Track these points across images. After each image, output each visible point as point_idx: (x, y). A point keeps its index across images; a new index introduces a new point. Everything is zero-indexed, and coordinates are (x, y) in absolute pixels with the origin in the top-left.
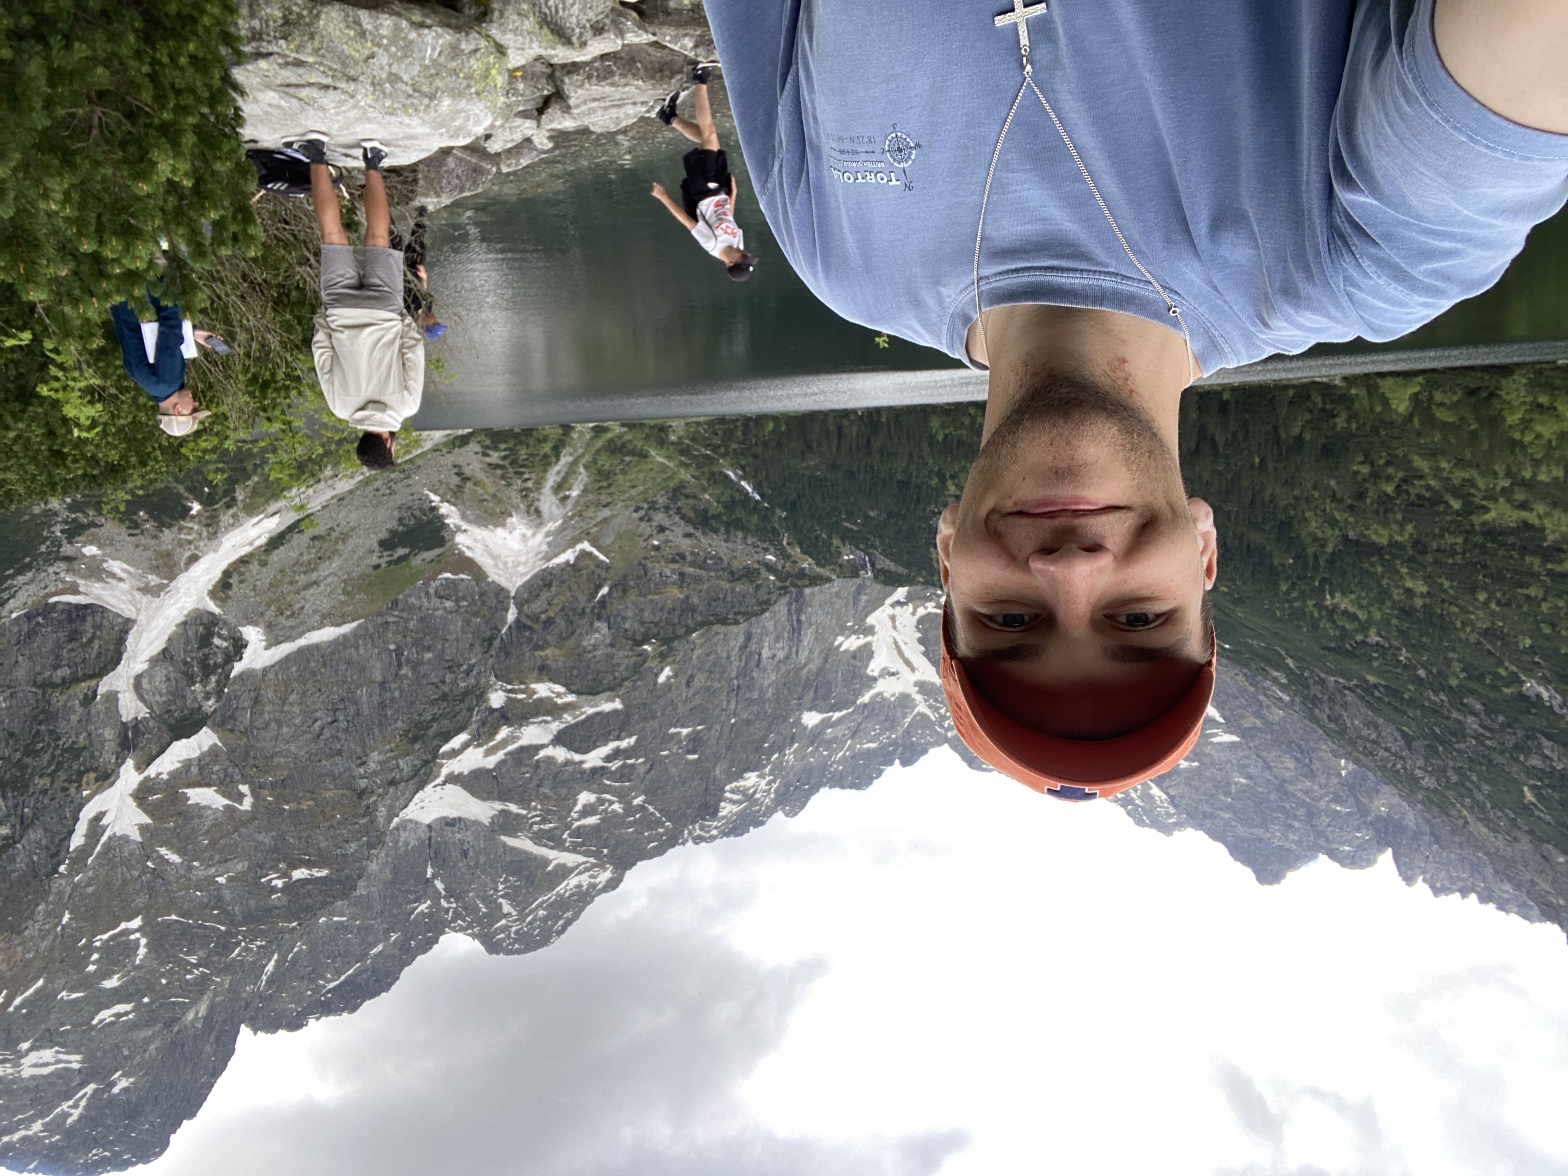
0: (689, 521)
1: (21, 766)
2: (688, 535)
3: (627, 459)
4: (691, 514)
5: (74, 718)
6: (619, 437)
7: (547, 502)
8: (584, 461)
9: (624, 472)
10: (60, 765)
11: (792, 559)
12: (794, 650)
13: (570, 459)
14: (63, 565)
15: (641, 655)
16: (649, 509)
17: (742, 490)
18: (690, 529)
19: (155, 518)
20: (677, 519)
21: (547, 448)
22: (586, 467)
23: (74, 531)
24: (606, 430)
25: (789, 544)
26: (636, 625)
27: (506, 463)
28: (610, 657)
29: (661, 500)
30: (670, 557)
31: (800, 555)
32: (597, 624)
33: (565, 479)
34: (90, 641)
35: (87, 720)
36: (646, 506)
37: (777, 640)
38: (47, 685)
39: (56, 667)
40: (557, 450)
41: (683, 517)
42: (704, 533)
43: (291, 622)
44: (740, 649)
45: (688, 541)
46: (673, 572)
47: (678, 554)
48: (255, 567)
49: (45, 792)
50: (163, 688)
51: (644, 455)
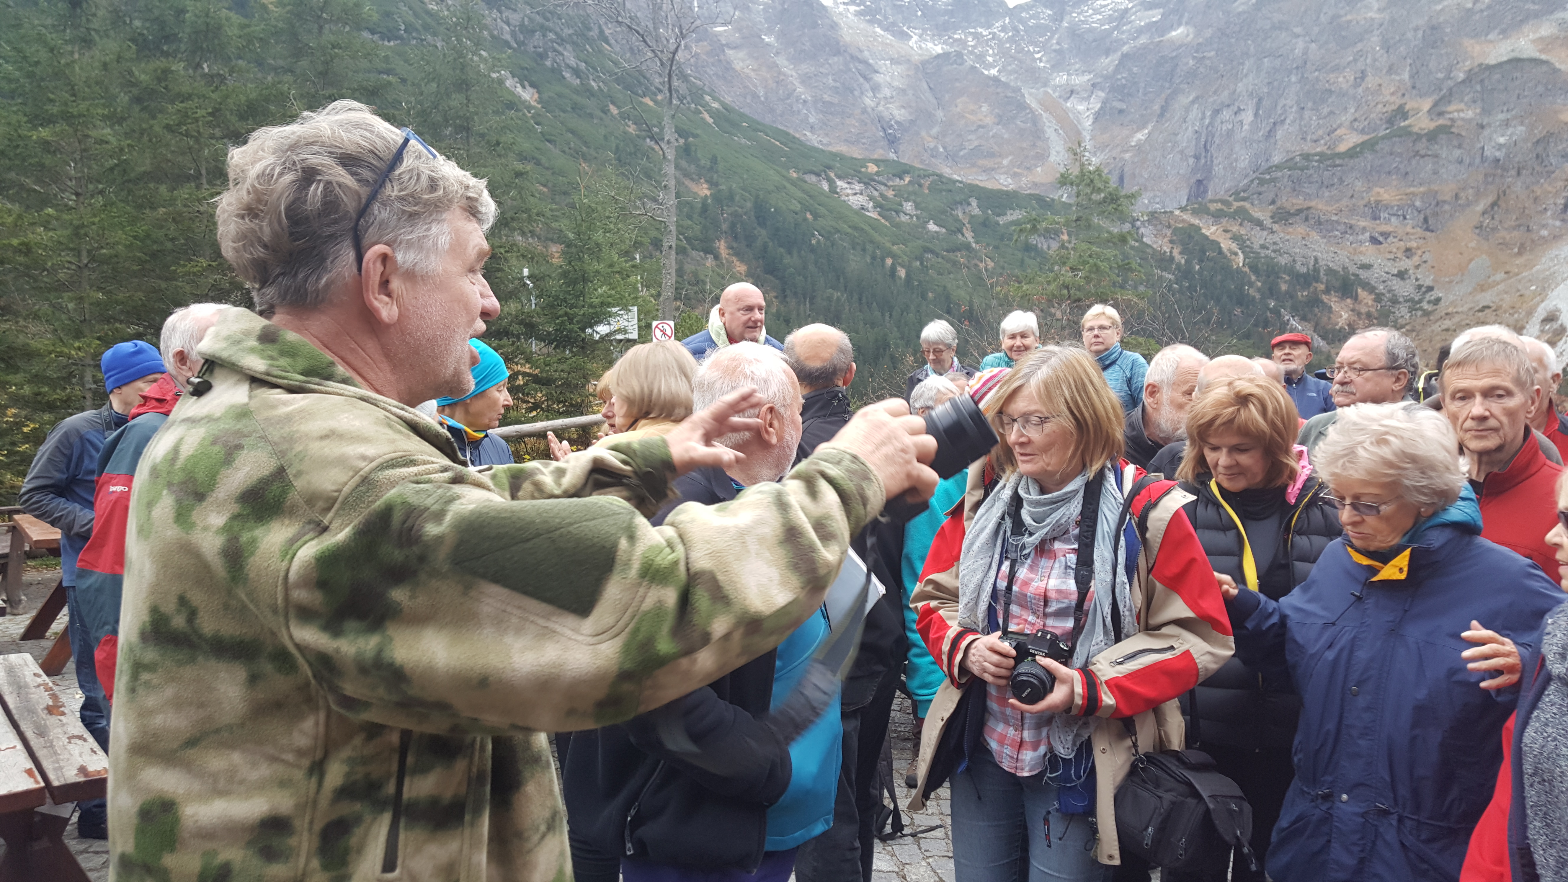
0: (1365, 285)
2: (1367, 267)
4: (1362, 292)
11: (1229, 235)
12: (1207, 121)
15: (1444, 114)
16: (1420, 301)
18: (1364, 274)
20: (1381, 288)
25: (1236, 254)
26: (1444, 152)
28: (1488, 112)
30: (1390, 240)
31: (1220, 240)
36: (1425, 305)
37: (1230, 134)
41: (1371, 289)
42: (1345, 268)
44: (1283, 122)
45: (1366, 260)
46: (1387, 222)
47: (1381, 243)
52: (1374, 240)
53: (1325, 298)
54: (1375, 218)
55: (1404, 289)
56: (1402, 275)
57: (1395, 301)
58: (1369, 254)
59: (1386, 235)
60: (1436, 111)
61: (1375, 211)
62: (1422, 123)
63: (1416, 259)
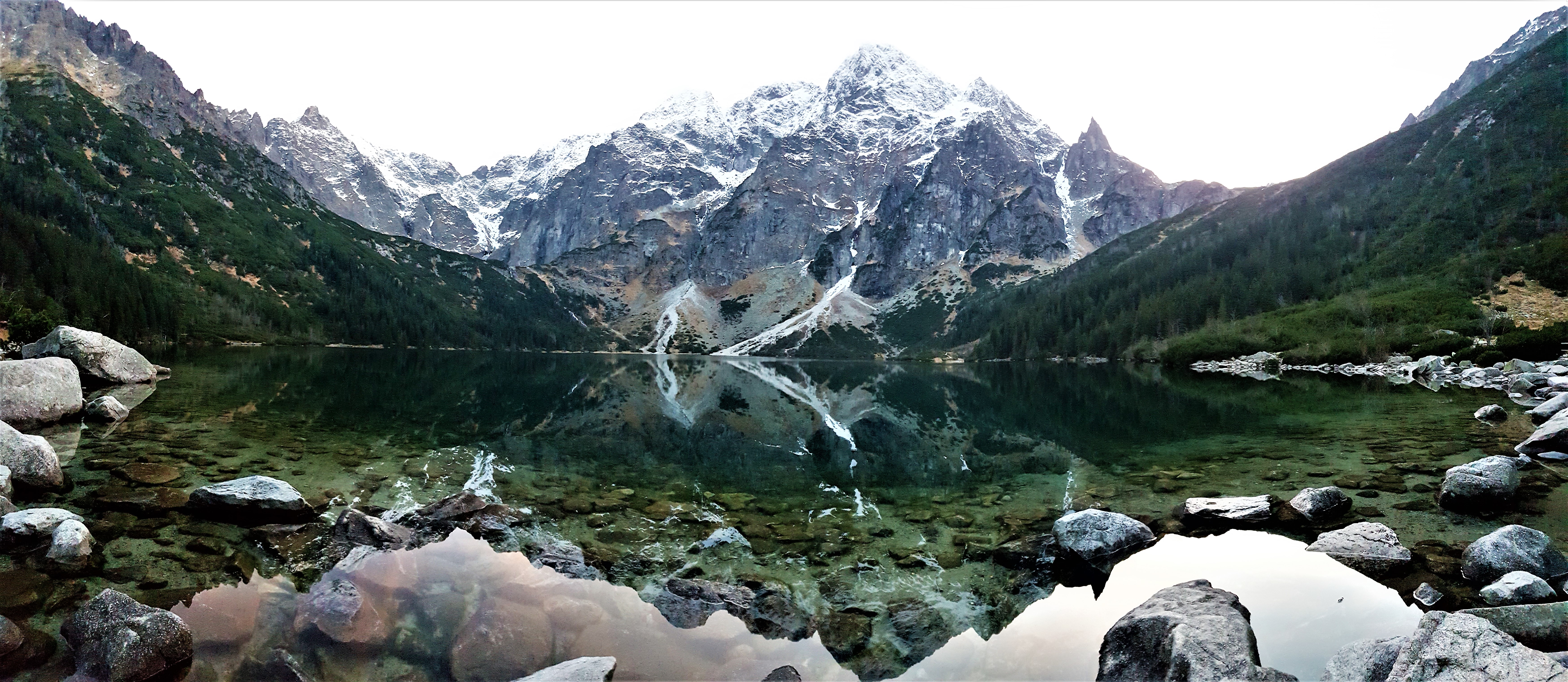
0: (602, 302)
1: (898, 235)
2: (603, 295)
3: (637, 335)
4: (601, 306)
5: (877, 250)
6: (641, 347)
7: (674, 318)
8: (659, 336)
9: (638, 329)
10: (884, 231)
11: (549, 279)
13: (664, 337)
14: (875, 313)
15: (630, 237)
16: (623, 310)
17: (577, 315)
18: (601, 298)
19: (841, 327)
20: (608, 304)
21: (676, 343)
22: (656, 333)
23: (870, 326)
24: (649, 350)
25: (552, 287)
26: (631, 252)
27: (694, 338)
28: (645, 238)
29: (615, 314)
30: (611, 285)
31: (545, 281)
32: (650, 255)
33: (666, 327)
34: (867, 280)
35: (873, 248)
36: (624, 312)
38: (885, 266)
39: (881, 272)
40: (671, 342)
41: (604, 305)
42: (594, 295)
43: (790, 276)
44: (573, 236)
45: (602, 292)
46: (610, 278)
47: (608, 286)
48: (803, 303)
49: (890, 222)
50: (842, 256)
51: (628, 336)
52: (606, 285)
53: (587, 307)
54: (606, 276)
55: (616, 305)
56: (616, 299)
57: (613, 310)
58: (603, 290)
59: (609, 283)
60: (627, 236)
61: (605, 273)
62: (624, 240)
63: (621, 294)
